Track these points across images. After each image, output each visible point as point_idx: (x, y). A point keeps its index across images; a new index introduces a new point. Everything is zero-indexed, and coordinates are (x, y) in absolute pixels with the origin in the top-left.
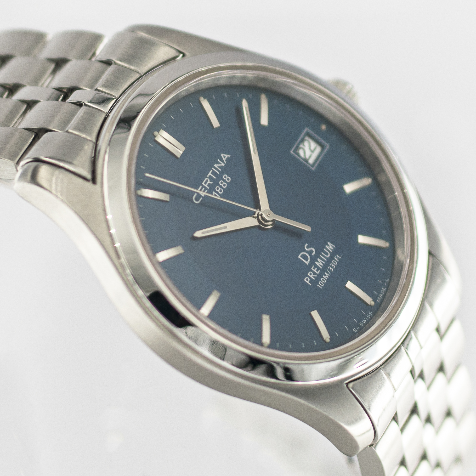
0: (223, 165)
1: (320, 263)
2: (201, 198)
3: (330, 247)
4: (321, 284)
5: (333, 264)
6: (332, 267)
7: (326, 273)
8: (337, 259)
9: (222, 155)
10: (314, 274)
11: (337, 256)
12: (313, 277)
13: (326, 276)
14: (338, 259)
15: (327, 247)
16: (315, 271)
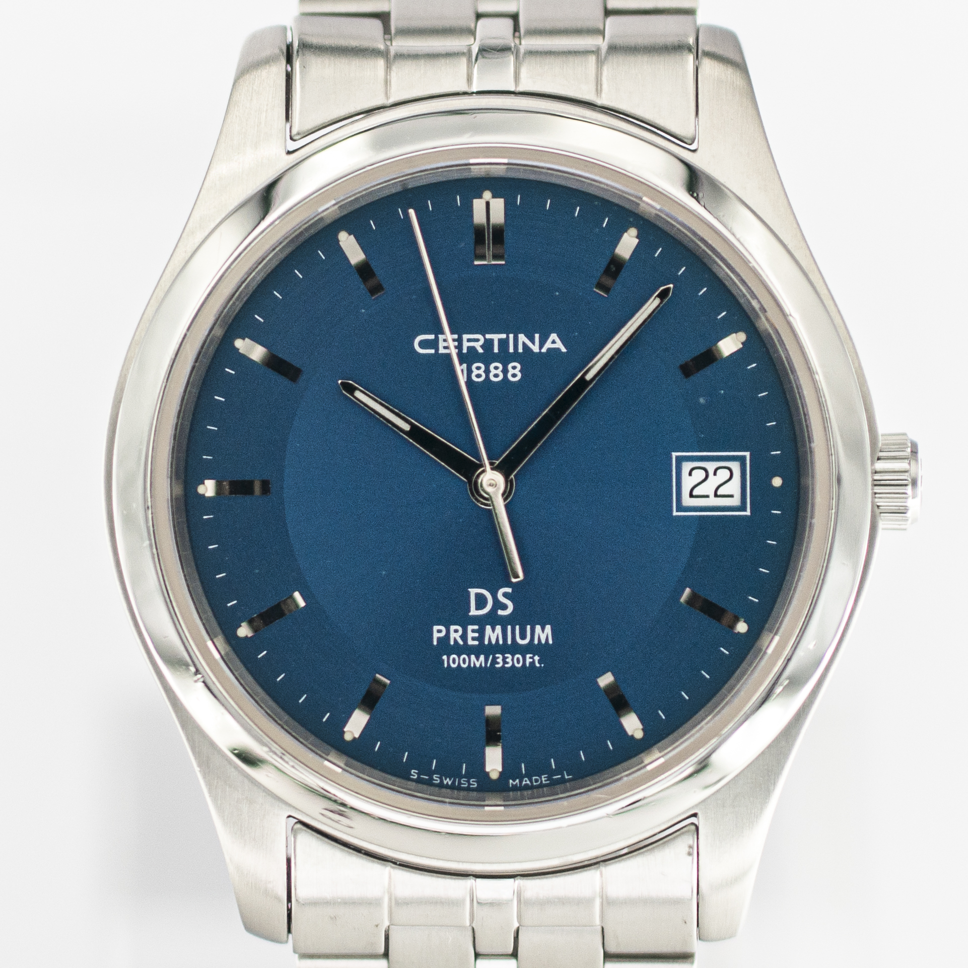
0: (536, 349)
1: (493, 635)
2: (432, 351)
3: (544, 634)
4: (453, 661)
5: (513, 660)
6: (505, 662)
7: (482, 658)
8: (528, 661)
9: (554, 336)
10: (461, 637)
11: (537, 658)
12: (455, 640)
13: (478, 662)
14: (530, 663)
15: (538, 628)
16: (470, 635)
